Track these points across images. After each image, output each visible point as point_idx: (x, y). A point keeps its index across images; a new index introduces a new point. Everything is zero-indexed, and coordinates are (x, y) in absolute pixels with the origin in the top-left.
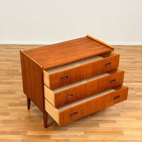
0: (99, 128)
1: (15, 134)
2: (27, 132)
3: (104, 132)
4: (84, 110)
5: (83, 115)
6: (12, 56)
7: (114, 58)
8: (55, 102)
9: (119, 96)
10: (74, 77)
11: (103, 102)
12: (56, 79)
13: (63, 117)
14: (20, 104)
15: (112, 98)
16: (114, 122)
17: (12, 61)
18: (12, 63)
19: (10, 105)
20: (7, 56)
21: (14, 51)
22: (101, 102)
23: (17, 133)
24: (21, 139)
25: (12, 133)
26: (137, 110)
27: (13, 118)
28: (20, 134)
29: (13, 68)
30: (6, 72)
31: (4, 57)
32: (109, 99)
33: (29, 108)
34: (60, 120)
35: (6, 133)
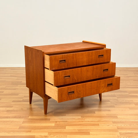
0: (95, 114)
1: (18, 118)
2: (28, 117)
3: (99, 116)
4: (80, 91)
5: (80, 95)
7: (106, 51)
8: (54, 80)
9: (112, 84)
10: (71, 62)
11: (98, 87)
12: (55, 61)
13: (62, 94)
14: (23, 101)
15: (106, 84)
16: (109, 110)
19: (13, 101)
22: (96, 87)
23: (20, 117)
24: (23, 121)
25: (15, 117)
26: (130, 104)
27: (16, 109)
28: (23, 118)
30: (11, 83)
31: (10, 75)
32: (103, 85)
33: (31, 103)
34: (58, 96)
35: (10, 118)
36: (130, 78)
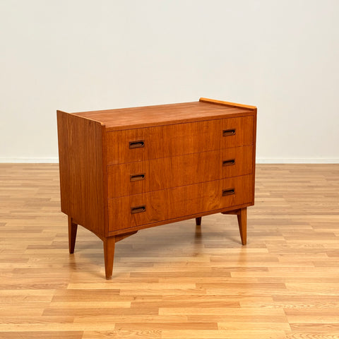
0: (229, 279)
2: (67, 285)
4: (159, 206)
6: (37, 180)
9: (233, 190)
10: (158, 147)
11: (200, 197)
12: (118, 144)
13: (116, 213)
14: (52, 246)
15: (218, 191)
16: (265, 270)
17: (37, 186)
18: (36, 190)
19: (29, 248)
20: (26, 180)
21: (40, 173)
22: (196, 197)
24: (52, 295)
25: (33, 287)
26: (316, 253)
27: (36, 266)
28: (53, 288)
29: (39, 197)
30: (24, 202)
31: (20, 182)
32: (213, 192)
33: (72, 251)
35: (20, 287)
36: (316, 189)
